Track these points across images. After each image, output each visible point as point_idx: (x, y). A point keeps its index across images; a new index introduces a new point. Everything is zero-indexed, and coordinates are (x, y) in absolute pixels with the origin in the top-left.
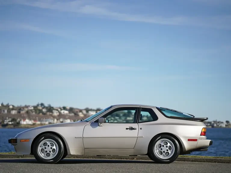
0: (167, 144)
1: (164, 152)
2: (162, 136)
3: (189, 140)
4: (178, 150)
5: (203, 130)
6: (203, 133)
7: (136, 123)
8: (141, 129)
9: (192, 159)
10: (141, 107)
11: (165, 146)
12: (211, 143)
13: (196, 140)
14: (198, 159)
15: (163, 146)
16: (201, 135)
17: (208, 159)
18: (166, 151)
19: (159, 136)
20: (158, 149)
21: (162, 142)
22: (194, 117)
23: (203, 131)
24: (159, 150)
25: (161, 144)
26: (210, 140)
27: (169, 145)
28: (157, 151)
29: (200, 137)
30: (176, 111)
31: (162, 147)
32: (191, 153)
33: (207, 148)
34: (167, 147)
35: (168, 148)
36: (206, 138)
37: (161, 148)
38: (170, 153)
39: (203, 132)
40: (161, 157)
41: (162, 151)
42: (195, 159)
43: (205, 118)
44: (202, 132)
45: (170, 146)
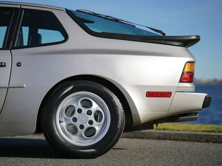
0: (91, 105)
1: (82, 127)
2: (77, 85)
3: (150, 94)
4: (120, 122)
5: (187, 67)
6: (186, 76)
7: (7, 48)
8: (19, 65)
9: (157, 135)
10: (23, 7)
11: (85, 111)
12: (207, 103)
13: (167, 95)
14: (172, 134)
15: (80, 111)
16: (181, 81)
17: (191, 134)
18: (87, 125)
19: (70, 86)
20: (66, 119)
21: (77, 100)
22: (164, 34)
23: (186, 70)
24: (69, 123)
25: (74, 105)
26: (205, 95)
27: (95, 107)
28: (64, 124)
29: (178, 87)
30: (117, 20)
31: (76, 115)
32: (155, 125)
33: (196, 114)
34: (89, 113)
35: (92, 118)
36: (193, 89)
37: (74, 116)
38: (97, 129)
39: (188, 73)
40: (74, 140)
41: (78, 124)
42: (165, 134)
43: (194, 38)
44: (183, 73)
45: (98, 111)
